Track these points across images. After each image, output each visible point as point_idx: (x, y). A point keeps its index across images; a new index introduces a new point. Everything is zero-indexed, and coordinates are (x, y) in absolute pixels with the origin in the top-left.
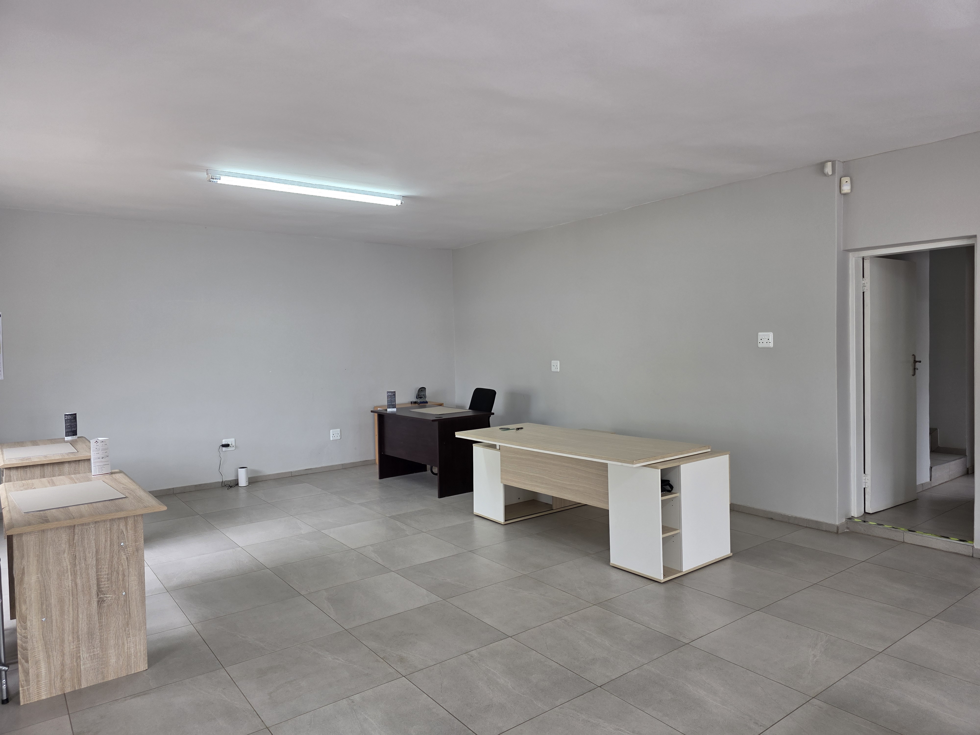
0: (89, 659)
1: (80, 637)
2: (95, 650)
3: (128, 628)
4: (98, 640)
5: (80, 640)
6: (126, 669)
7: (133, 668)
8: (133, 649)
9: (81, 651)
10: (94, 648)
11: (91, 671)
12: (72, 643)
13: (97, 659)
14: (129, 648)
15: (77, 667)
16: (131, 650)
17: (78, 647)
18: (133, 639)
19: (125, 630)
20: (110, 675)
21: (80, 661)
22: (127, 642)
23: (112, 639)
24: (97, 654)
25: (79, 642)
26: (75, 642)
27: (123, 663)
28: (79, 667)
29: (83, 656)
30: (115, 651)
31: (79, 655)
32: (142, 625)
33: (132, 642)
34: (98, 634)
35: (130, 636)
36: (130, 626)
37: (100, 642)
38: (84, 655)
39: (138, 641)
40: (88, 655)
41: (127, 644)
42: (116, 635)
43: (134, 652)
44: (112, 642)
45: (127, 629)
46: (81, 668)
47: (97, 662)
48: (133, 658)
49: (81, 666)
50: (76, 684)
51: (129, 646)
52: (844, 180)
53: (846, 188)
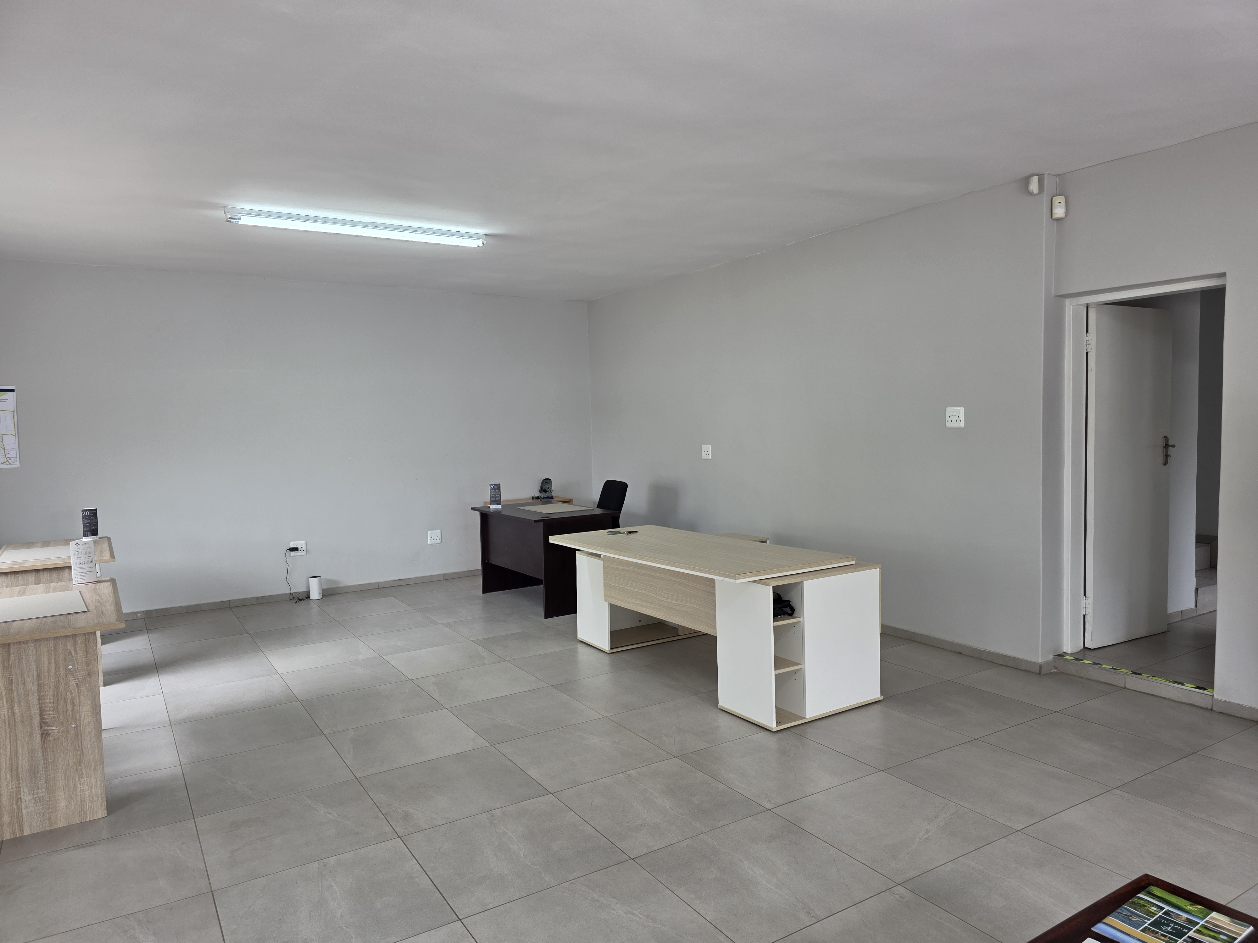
0: (33, 801)
1: (21, 776)
2: (40, 791)
3: (80, 766)
4: (43, 780)
5: (20, 779)
6: (79, 815)
7: (88, 814)
8: (87, 792)
9: (22, 792)
10: (38, 789)
11: (35, 816)
12: (11, 783)
13: (43, 801)
14: (83, 791)
15: (17, 810)
16: (85, 792)
17: (18, 788)
18: (87, 780)
19: (77, 770)
20: (59, 821)
21: (21, 804)
22: (80, 783)
23: (61, 778)
24: (43, 796)
25: (20, 781)
26: (14, 781)
27: (75, 807)
28: (21, 810)
29: (25, 798)
30: (65, 793)
31: (19, 796)
32: (98, 763)
33: (86, 784)
34: (43, 773)
35: (84, 776)
36: (82, 764)
37: (46, 782)
38: (26, 796)
39: (93, 783)
40: (30, 798)
41: (80, 786)
42: (65, 775)
43: (89, 796)
44: (61, 783)
45: (80, 768)
46: (23, 812)
47: (43, 805)
48: (87, 802)
49: (23, 810)
50: (17, 830)
51: (82, 789)
52: (1057, 200)
53: (1059, 212)
